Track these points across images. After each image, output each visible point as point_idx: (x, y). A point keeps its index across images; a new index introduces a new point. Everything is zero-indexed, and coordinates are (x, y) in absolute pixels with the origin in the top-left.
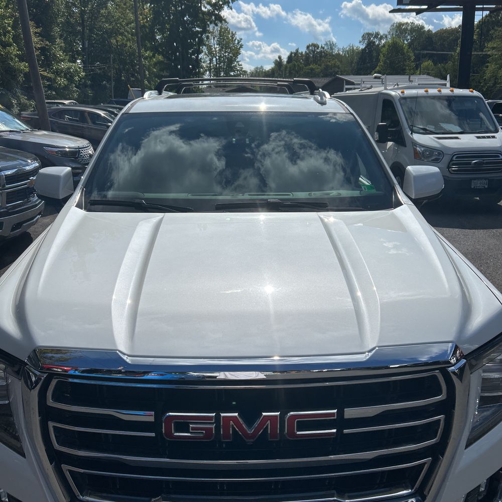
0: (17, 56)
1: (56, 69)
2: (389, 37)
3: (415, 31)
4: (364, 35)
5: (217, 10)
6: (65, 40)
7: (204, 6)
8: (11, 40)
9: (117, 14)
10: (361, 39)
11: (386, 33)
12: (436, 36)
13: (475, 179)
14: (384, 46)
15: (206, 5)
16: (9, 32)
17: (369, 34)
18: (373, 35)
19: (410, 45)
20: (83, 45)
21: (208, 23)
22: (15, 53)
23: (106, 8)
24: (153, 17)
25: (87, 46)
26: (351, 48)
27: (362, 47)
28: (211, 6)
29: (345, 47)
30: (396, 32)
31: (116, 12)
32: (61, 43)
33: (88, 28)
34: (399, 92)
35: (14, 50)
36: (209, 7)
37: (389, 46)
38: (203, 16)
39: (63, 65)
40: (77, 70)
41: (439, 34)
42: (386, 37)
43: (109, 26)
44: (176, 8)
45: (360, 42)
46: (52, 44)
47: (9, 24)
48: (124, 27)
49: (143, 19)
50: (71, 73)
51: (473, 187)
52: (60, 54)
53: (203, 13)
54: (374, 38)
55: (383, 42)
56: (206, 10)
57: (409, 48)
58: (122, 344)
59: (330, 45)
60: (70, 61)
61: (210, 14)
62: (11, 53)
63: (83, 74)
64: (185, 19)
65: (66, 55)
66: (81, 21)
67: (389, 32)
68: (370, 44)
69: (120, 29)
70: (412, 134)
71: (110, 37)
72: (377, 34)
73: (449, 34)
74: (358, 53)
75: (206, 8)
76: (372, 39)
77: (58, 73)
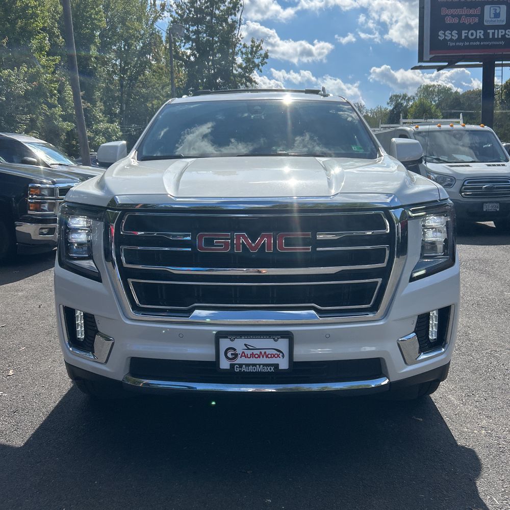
0: (61, 116)
1: (96, 129)
2: (416, 98)
3: (442, 92)
4: (391, 97)
5: (248, 73)
6: (105, 103)
7: (235, 69)
8: (56, 102)
9: (154, 80)
10: (389, 101)
11: (414, 95)
12: (464, 98)
13: (487, 202)
14: (412, 106)
15: (237, 69)
16: (55, 95)
17: (396, 96)
18: (400, 97)
19: (438, 106)
20: (121, 109)
21: (239, 84)
22: (59, 113)
23: (144, 75)
24: (187, 80)
25: (124, 109)
26: (379, 109)
27: (390, 108)
28: (242, 70)
29: (373, 109)
30: (424, 94)
31: (153, 78)
32: (101, 105)
33: (126, 93)
34: (414, 128)
35: (58, 110)
36: (240, 70)
37: (416, 106)
38: (235, 79)
39: (102, 126)
40: (114, 130)
41: (467, 95)
42: (414, 98)
43: (146, 90)
44: (209, 71)
45: (388, 104)
46: (93, 107)
47: (55, 88)
48: (160, 92)
49: (178, 82)
50: (109, 133)
51: (485, 210)
52: (100, 115)
53: (235, 76)
54: (402, 99)
55: (411, 103)
56: (238, 72)
57: (437, 109)
58: (170, 191)
59: (359, 107)
60: (108, 122)
61: (241, 76)
62: (56, 114)
63: (121, 133)
64: (218, 81)
65: (105, 117)
66: (120, 87)
67: (417, 94)
68: (398, 106)
69: (156, 93)
70: (425, 163)
71: (146, 100)
72: (405, 96)
73: (476, 95)
74: (386, 114)
75: (237, 71)
76: (399, 100)
77: (97, 132)
